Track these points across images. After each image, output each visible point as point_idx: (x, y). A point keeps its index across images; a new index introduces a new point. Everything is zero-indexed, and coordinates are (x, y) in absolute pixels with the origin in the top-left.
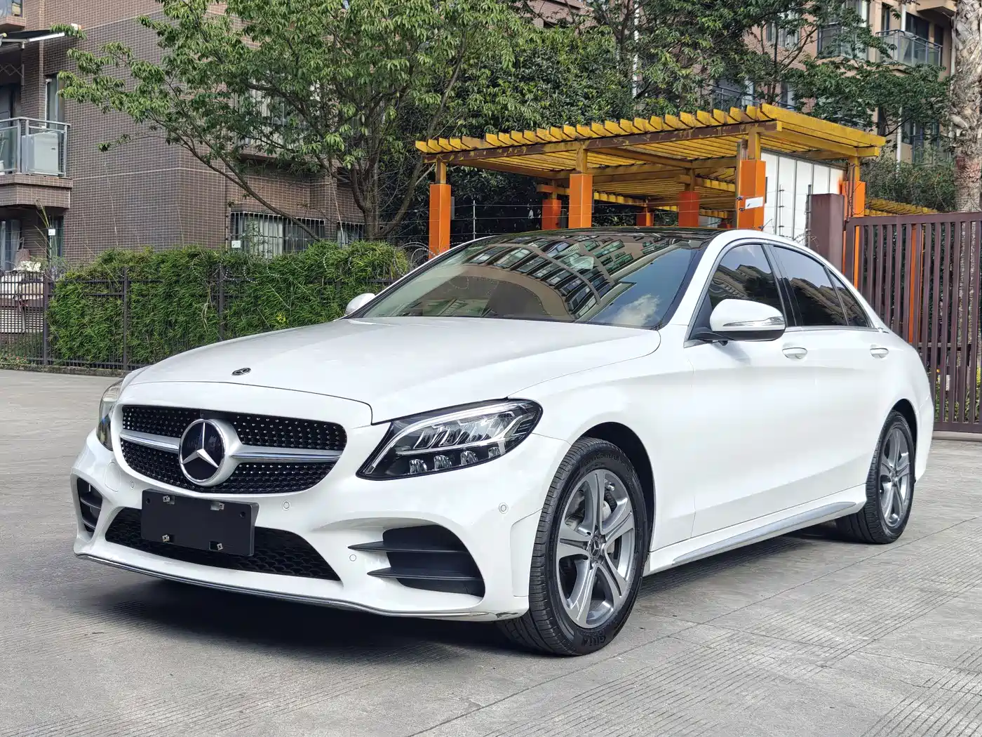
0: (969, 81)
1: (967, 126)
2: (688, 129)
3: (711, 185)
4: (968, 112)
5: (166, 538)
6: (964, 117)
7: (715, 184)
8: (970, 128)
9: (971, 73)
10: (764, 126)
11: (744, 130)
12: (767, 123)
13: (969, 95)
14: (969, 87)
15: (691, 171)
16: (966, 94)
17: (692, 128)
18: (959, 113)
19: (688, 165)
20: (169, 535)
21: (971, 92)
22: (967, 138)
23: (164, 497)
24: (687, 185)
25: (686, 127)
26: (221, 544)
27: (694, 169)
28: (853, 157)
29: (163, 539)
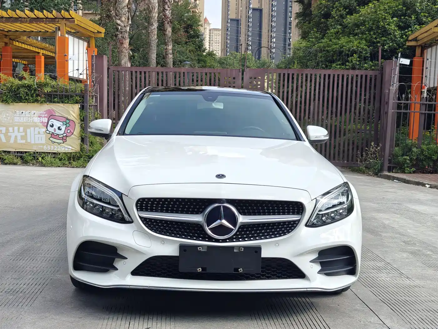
0: (124, 6)
1: (123, 25)
2: (27, 18)
3: (16, 44)
4: (123, 19)
5: (200, 270)
6: (122, 21)
7: (17, 44)
8: (124, 26)
9: (124, 2)
10: (69, 21)
11: (58, 22)
12: (70, 20)
13: (123, 12)
14: (123, 8)
15: (8, 36)
16: (122, 11)
17: (29, 18)
18: (119, 19)
19: (6, 34)
20: (202, 268)
21: (124, 10)
22: (123, 30)
23: (199, 248)
24: (6, 44)
25: (26, 17)
26: (241, 269)
27: (9, 36)
28: (92, 37)
29: (197, 271)
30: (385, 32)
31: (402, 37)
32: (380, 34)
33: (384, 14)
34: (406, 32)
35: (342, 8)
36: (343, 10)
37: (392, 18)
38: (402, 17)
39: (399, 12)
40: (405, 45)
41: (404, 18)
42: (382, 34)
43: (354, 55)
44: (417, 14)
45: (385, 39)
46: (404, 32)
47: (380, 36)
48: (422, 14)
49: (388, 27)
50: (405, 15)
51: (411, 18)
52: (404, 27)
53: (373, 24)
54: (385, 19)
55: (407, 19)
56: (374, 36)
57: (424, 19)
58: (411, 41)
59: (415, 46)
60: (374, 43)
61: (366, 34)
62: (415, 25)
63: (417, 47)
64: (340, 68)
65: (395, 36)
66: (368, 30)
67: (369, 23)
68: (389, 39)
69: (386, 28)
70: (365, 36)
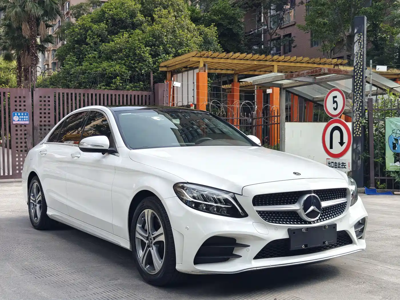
5: (304, 247)
20: (304, 245)
29: (302, 247)
30: (142, 59)
31: (154, 63)
32: (137, 60)
33: (138, 43)
34: (157, 60)
35: (96, 36)
36: (97, 38)
37: (145, 47)
38: (153, 47)
39: (150, 43)
40: (158, 70)
41: (155, 48)
42: (139, 60)
43: (118, 77)
44: (164, 45)
45: (142, 65)
46: (155, 59)
47: (137, 62)
48: (168, 45)
49: (143, 55)
50: (154, 45)
51: (160, 48)
52: (155, 55)
53: (129, 52)
54: (140, 47)
55: (156, 49)
56: (132, 62)
57: (170, 49)
58: (162, 67)
59: (166, 72)
60: (133, 67)
61: (124, 60)
62: (163, 54)
63: (168, 73)
64: (105, 89)
65: (149, 62)
66: (126, 56)
67: (125, 50)
68: (144, 64)
69: (142, 55)
70: (123, 62)
